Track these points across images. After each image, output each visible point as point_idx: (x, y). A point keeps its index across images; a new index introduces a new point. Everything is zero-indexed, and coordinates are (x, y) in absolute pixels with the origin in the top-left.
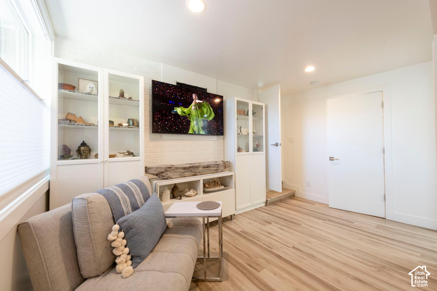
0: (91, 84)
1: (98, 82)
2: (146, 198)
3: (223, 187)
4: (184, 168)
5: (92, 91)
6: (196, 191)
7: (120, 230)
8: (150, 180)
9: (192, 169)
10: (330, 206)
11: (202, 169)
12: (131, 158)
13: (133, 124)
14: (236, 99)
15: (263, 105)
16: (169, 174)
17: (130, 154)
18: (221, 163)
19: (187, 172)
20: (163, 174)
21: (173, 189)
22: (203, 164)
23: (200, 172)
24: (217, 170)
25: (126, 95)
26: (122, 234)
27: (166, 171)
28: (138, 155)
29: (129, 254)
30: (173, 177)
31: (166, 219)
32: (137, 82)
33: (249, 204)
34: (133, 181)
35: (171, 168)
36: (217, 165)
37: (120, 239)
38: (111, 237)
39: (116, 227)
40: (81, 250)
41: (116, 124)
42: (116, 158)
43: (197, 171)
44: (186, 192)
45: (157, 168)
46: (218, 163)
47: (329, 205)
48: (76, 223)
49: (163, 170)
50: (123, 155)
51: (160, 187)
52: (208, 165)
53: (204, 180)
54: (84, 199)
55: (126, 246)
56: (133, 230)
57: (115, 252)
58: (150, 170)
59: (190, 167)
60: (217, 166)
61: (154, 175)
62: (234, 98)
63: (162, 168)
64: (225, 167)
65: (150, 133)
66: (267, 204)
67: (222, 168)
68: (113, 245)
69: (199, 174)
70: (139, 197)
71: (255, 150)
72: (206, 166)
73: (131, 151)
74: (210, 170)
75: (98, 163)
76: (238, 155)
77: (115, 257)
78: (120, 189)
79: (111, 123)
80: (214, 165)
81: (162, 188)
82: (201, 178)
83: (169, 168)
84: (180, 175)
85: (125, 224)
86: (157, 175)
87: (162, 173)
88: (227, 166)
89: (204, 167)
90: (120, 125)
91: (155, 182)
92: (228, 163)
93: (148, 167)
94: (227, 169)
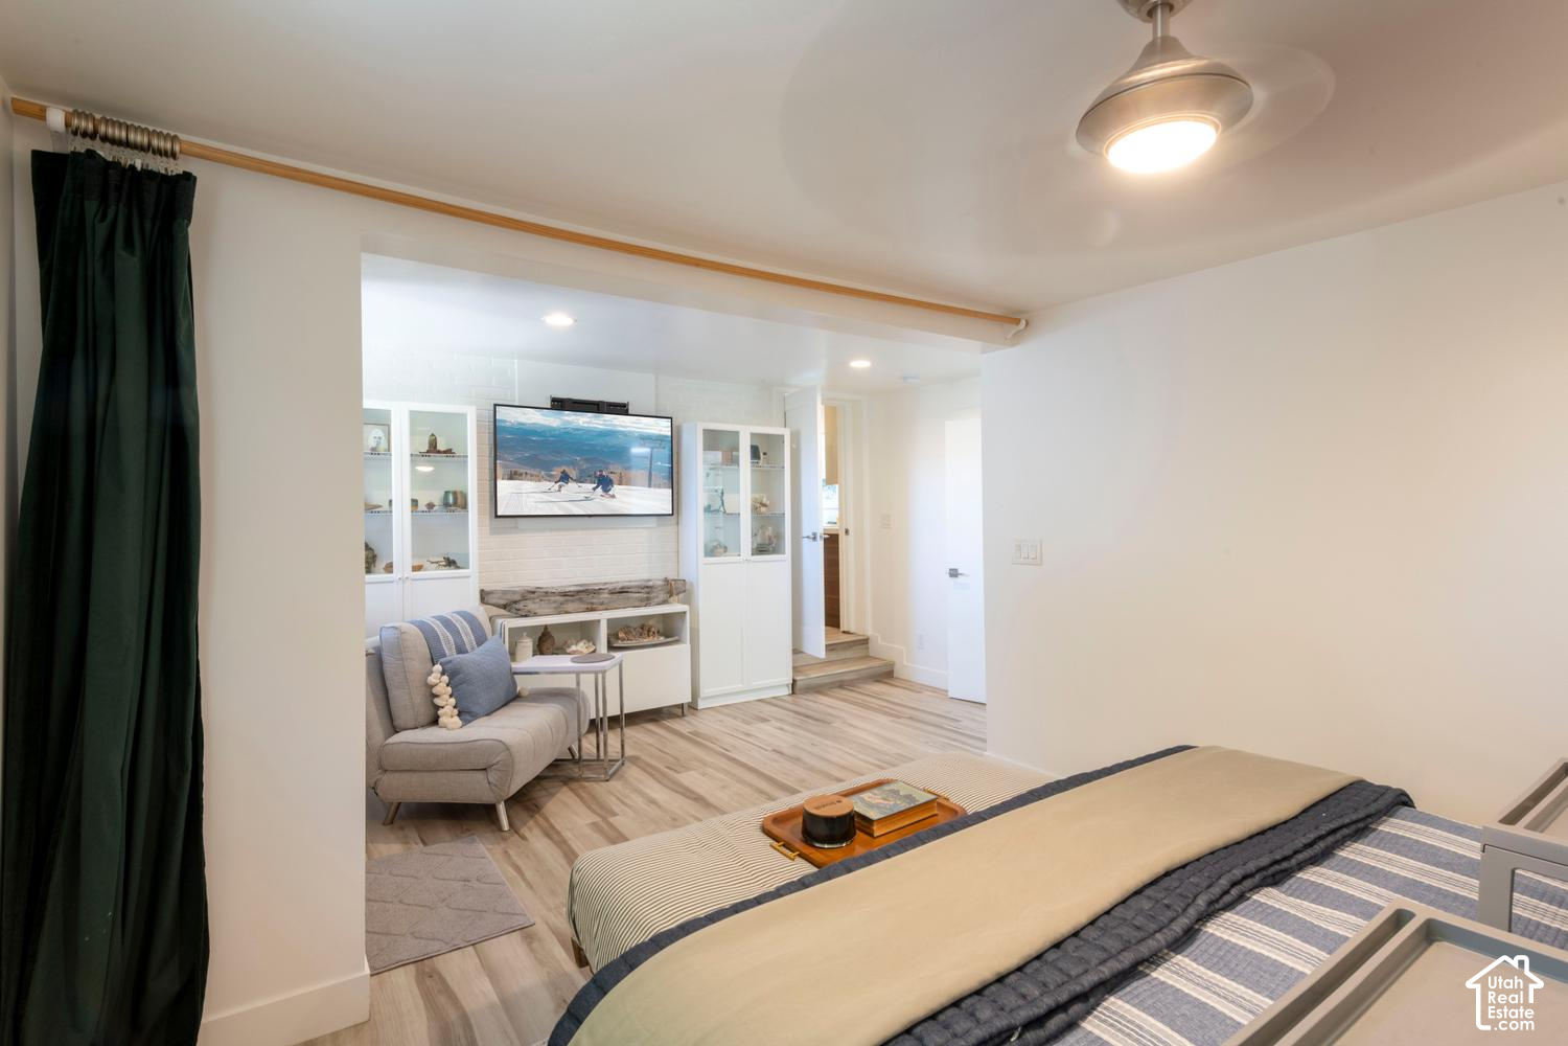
0: (377, 432)
1: (389, 426)
2: (481, 639)
3: (662, 639)
4: (565, 594)
5: (378, 443)
6: (594, 644)
7: (443, 673)
8: (490, 619)
9: (584, 596)
10: (950, 695)
11: (609, 596)
12: (452, 572)
13: (455, 503)
14: (701, 426)
15: (786, 433)
16: (531, 606)
17: (451, 563)
18: (660, 583)
19: (573, 601)
20: (517, 606)
21: (540, 639)
22: (610, 587)
23: (602, 604)
24: (648, 599)
25: (441, 446)
26: (446, 678)
27: (524, 598)
28: (467, 567)
29: (455, 707)
30: (539, 611)
31: (516, 676)
32: (462, 417)
33: (738, 687)
34: (458, 613)
35: (533, 593)
36: (647, 587)
37: (443, 685)
38: (432, 679)
39: (438, 667)
40: (393, 693)
41: (422, 506)
42: (426, 572)
43: (594, 601)
44: (569, 647)
45: (505, 592)
46: (651, 583)
47: (947, 691)
48: (386, 658)
49: (517, 597)
50: (435, 565)
51: (510, 629)
52: (622, 588)
53: (610, 622)
54: (396, 628)
55: (451, 696)
56: (461, 676)
57: (437, 701)
58: (491, 596)
59: (578, 592)
60: (646, 590)
61: (498, 606)
62: (696, 425)
63: (514, 592)
64: (671, 594)
65: (491, 516)
66: (796, 690)
67: (662, 596)
68: (435, 691)
69: (601, 607)
70: (468, 638)
71: (760, 549)
72: (617, 590)
73: (451, 558)
74: (628, 598)
75: (392, 582)
76: (706, 564)
77: (437, 708)
78: (438, 622)
79: (415, 502)
80: (639, 587)
81: (516, 633)
82: (603, 616)
83: (530, 594)
84: (555, 608)
85: (450, 665)
86: (504, 607)
87: (515, 602)
88: (674, 592)
89: (612, 593)
90: (430, 506)
91: (499, 621)
92: (680, 584)
93: (487, 589)
94: (675, 598)
